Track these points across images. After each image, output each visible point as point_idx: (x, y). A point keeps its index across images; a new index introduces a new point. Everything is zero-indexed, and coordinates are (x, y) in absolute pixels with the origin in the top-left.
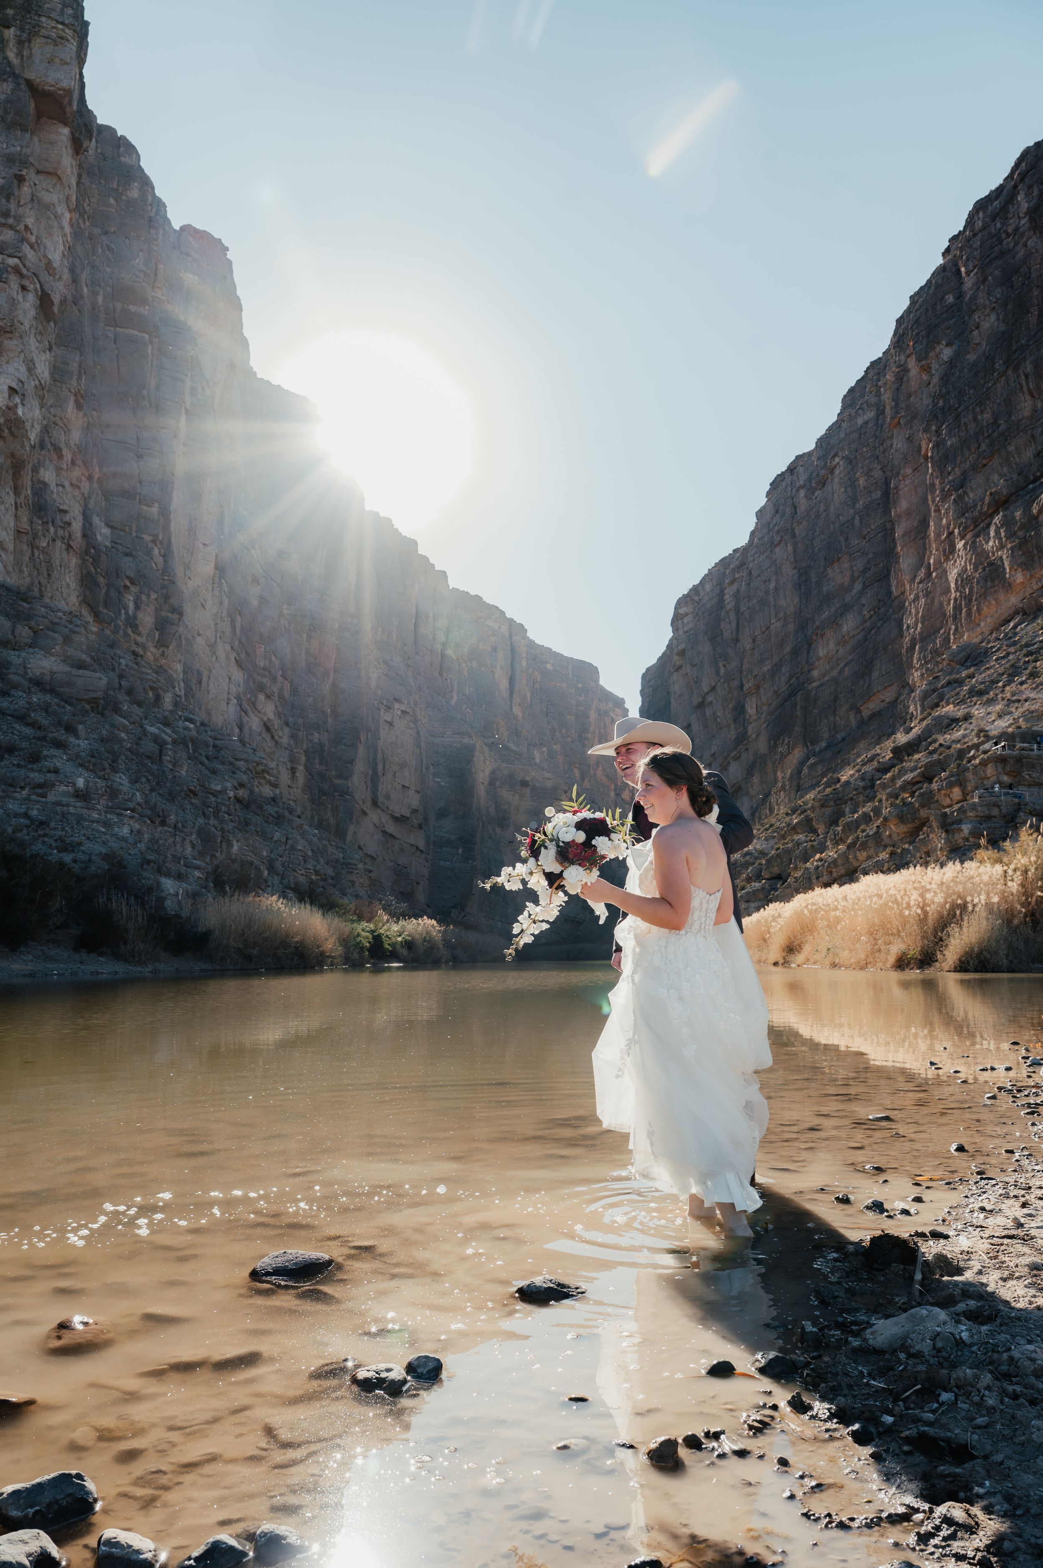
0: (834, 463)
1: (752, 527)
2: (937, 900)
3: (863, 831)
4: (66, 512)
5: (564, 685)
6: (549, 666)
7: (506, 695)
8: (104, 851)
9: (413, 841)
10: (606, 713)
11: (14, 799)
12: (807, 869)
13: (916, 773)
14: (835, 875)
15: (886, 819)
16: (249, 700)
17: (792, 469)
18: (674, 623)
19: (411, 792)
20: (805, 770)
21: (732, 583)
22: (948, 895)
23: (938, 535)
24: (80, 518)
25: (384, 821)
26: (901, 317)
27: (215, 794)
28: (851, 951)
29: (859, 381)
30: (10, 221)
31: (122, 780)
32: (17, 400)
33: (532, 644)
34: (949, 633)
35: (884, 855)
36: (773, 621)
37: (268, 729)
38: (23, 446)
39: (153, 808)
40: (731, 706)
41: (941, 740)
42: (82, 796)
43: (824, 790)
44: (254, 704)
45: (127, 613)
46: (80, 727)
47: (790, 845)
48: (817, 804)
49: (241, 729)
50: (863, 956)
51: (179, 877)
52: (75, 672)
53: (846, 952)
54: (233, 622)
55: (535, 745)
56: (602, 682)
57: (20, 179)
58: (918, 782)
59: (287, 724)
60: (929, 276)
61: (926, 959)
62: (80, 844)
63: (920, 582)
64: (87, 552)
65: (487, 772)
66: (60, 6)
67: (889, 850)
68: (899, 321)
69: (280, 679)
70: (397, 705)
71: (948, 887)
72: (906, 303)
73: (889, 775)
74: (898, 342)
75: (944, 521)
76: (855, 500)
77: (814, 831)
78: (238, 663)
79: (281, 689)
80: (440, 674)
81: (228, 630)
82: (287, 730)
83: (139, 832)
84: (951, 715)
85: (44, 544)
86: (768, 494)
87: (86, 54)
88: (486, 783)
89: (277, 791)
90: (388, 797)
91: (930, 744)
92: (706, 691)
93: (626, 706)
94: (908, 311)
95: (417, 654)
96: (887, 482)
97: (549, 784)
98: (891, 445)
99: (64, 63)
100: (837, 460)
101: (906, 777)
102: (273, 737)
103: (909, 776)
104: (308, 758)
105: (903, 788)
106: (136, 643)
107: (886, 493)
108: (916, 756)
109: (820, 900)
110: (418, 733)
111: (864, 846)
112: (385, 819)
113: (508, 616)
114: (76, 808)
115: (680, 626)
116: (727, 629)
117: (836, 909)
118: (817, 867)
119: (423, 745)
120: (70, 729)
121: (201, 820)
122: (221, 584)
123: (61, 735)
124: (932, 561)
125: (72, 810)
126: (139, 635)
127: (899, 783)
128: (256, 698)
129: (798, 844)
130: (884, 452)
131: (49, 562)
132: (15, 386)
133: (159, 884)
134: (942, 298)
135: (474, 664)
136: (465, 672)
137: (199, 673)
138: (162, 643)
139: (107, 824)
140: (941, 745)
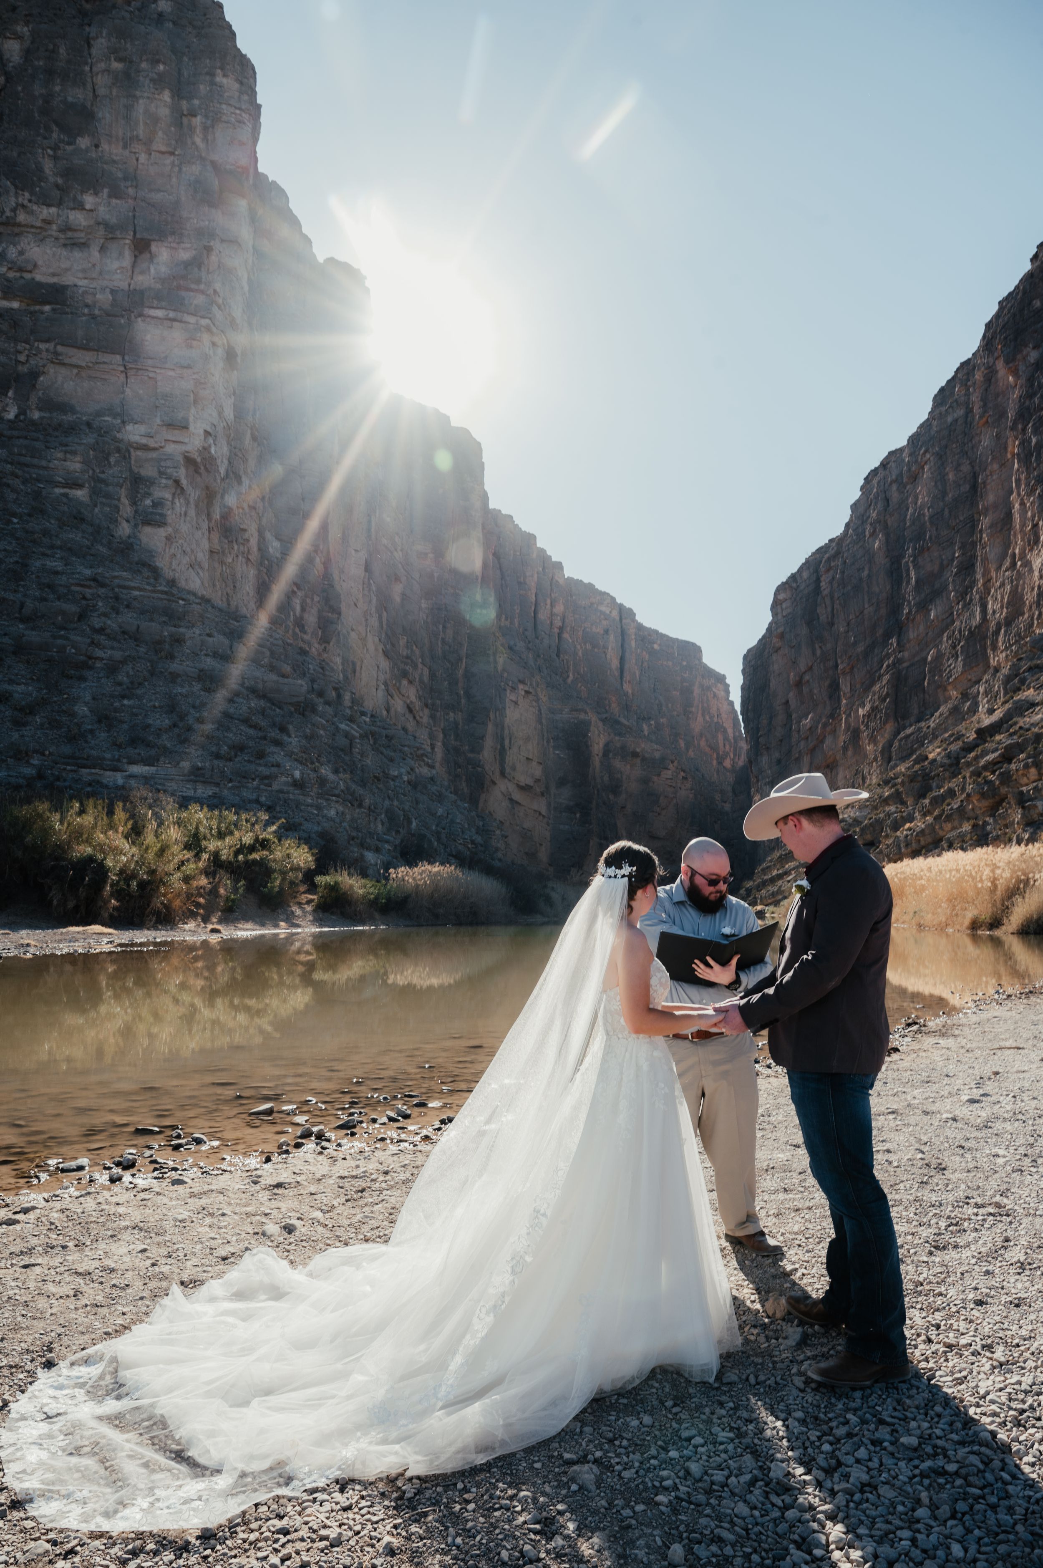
0: (925, 459)
1: (847, 520)
2: (1005, 876)
3: (948, 805)
4: (245, 530)
5: (670, 663)
6: (656, 646)
7: (617, 674)
8: (320, 829)
9: (536, 807)
10: (709, 688)
11: (247, 788)
12: (898, 837)
13: (996, 754)
14: (922, 843)
15: (968, 795)
16: (395, 685)
17: (884, 464)
18: (773, 607)
19: (534, 764)
20: (896, 744)
21: (828, 571)
22: (1013, 872)
23: (1023, 525)
24: (256, 534)
25: (511, 790)
26: (990, 322)
27: (394, 779)
28: (933, 914)
29: (949, 382)
30: (202, 287)
31: (326, 771)
32: (211, 441)
33: (640, 627)
34: (1032, 619)
35: (966, 827)
36: (866, 606)
37: (410, 711)
38: (215, 480)
39: (353, 794)
40: (826, 684)
41: (1021, 724)
42: (299, 785)
43: (913, 765)
44: (398, 689)
45: (295, 615)
46: (290, 727)
47: (882, 816)
48: (906, 780)
49: (388, 711)
50: (944, 920)
51: (377, 850)
52: (281, 680)
53: (930, 916)
54: (380, 617)
55: (644, 719)
56: (705, 660)
57: (209, 249)
58: (999, 762)
59: (426, 705)
60: (1017, 282)
61: (995, 923)
62: (301, 824)
63: (1007, 570)
64: (261, 564)
65: (601, 745)
66: (237, 94)
67: (972, 822)
68: (988, 326)
69: (420, 666)
70: (521, 686)
71: (1014, 866)
72: (996, 308)
73: (973, 754)
74: (987, 345)
75: (1029, 514)
76: (944, 493)
77: (903, 803)
78: (386, 654)
79: (421, 675)
80: (558, 656)
81: (377, 624)
82: (427, 711)
83: (343, 813)
84: (1031, 698)
85: (230, 560)
86: (862, 488)
87: (259, 134)
88: (601, 754)
89: (434, 772)
90: (514, 768)
91: (1011, 726)
92: (803, 670)
93: (728, 681)
94: (997, 316)
95: (537, 638)
96: (975, 476)
97: (657, 755)
98: (980, 442)
99: (242, 144)
100: (928, 456)
101: (987, 758)
102: (414, 717)
103: (991, 757)
104: (445, 736)
105: (985, 768)
106: (303, 640)
107: (974, 487)
108: (998, 737)
109: (908, 870)
110: (540, 710)
111: (949, 818)
112: (512, 787)
113: (619, 601)
114: (295, 795)
115: (779, 610)
116: (823, 613)
117: (921, 878)
118: (907, 836)
119: (544, 721)
120: (283, 729)
121: (387, 803)
122: (370, 584)
123: (274, 734)
124: (1017, 551)
125: (291, 796)
126: (305, 633)
127: (982, 762)
128: (400, 684)
129: (889, 815)
130: (972, 448)
131: (234, 575)
132: (209, 429)
133: (362, 856)
134: (1030, 303)
135: (588, 646)
136: (580, 654)
137: (354, 664)
138: (325, 640)
139: (319, 808)
140: (1021, 728)
